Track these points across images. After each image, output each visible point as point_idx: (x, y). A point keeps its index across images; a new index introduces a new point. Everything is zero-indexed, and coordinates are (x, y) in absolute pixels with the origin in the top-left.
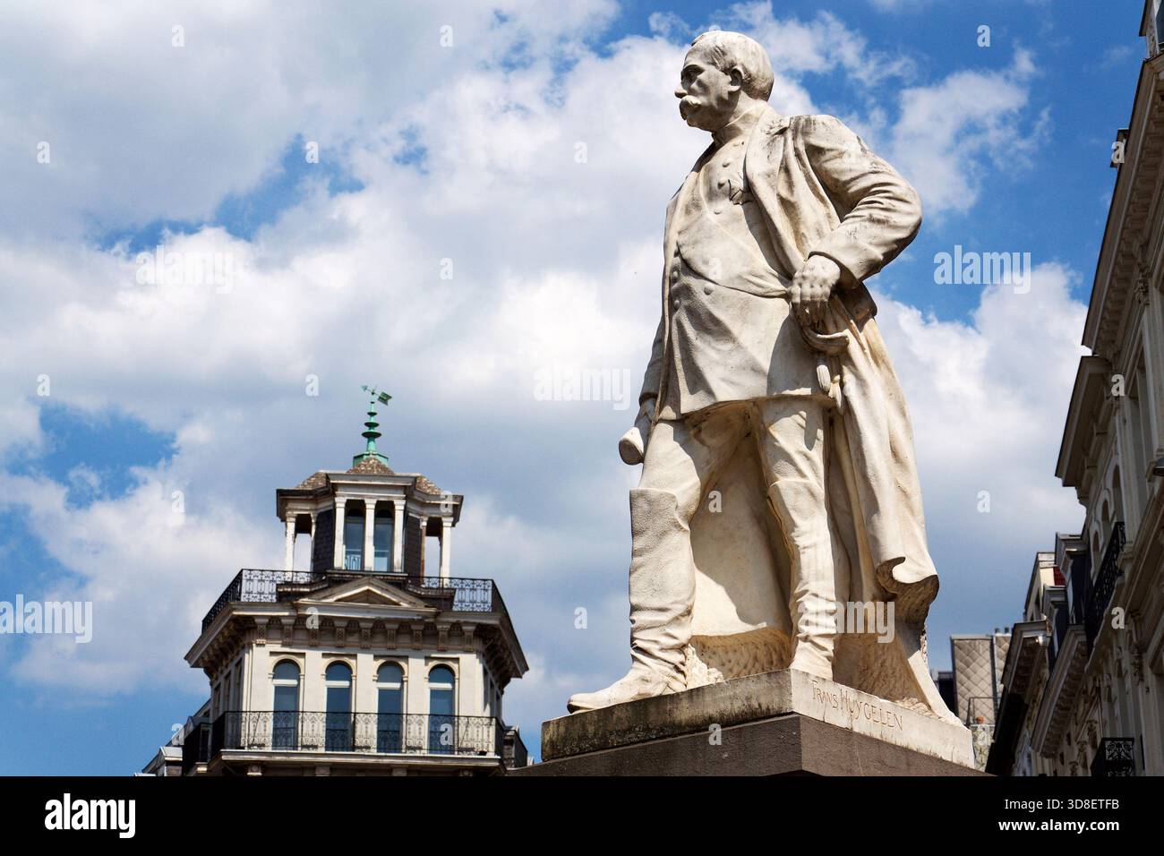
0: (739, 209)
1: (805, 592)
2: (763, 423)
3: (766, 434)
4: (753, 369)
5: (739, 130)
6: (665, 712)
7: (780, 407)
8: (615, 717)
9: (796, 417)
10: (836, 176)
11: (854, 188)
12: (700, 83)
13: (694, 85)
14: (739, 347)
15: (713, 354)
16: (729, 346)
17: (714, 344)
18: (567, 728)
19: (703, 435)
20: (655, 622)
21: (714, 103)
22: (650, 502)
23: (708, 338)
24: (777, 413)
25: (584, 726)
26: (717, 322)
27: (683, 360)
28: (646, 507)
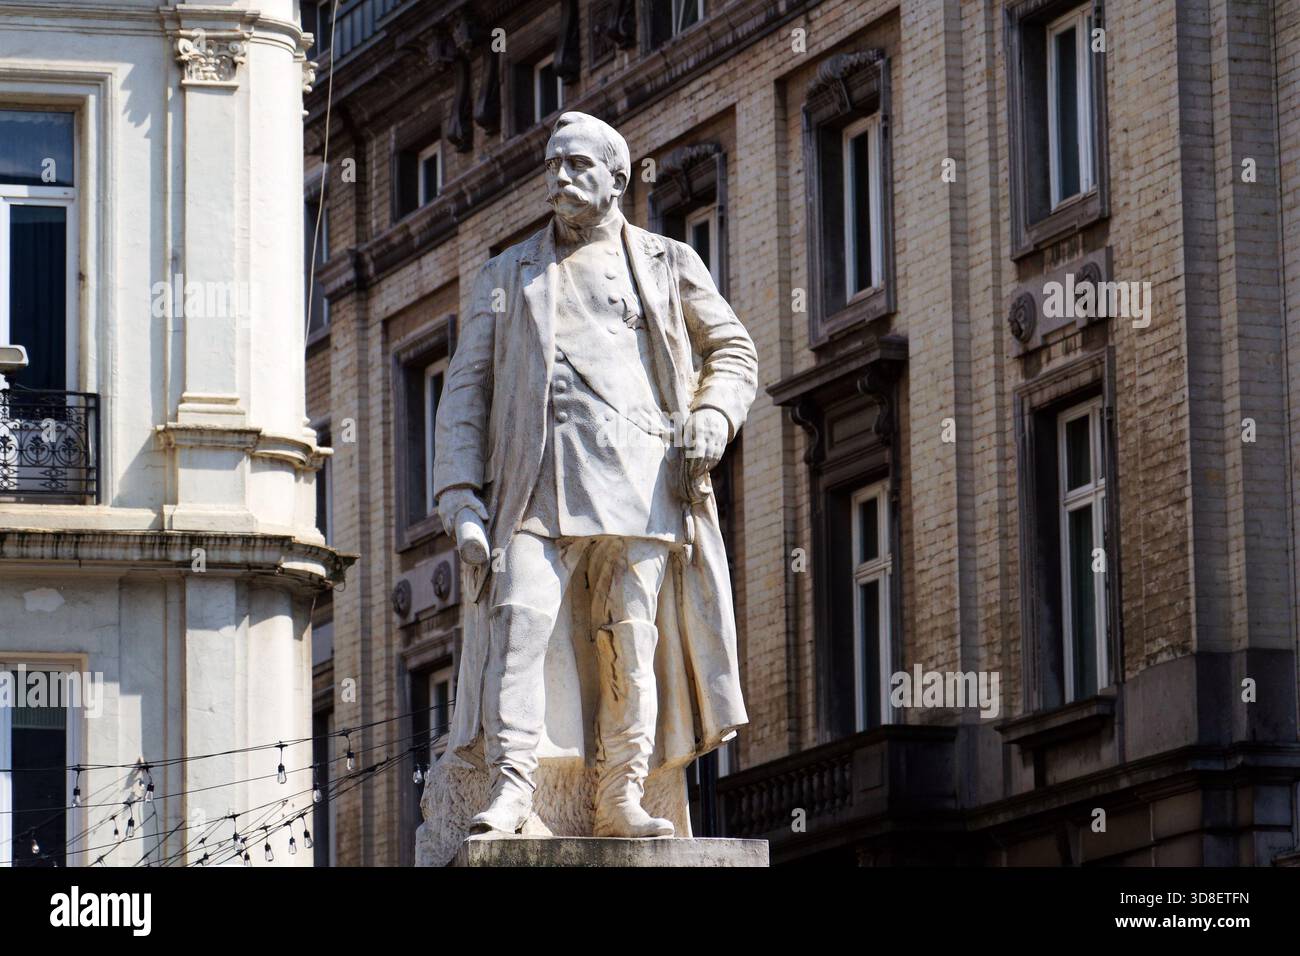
0: (633, 334)
1: (641, 734)
2: (626, 559)
3: (627, 569)
4: (636, 507)
5: (607, 234)
6: (624, 856)
7: (646, 549)
8: (562, 851)
9: (657, 560)
10: (702, 318)
11: (716, 335)
12: (591, 178)
13: (582, 177)
14: (626, 481)
15: (601, 482)
16: (615, 478)
17: (603, 471)
18: (502, 851)
19: (567, 557)
20: (526, 744)
21: (598, 202)
22: (531, 622)
23: (599, 464)
24: (644, 554)
25: (524, 852)
26: (611, 451)
27: (565, 478)
28: (526, 626)
